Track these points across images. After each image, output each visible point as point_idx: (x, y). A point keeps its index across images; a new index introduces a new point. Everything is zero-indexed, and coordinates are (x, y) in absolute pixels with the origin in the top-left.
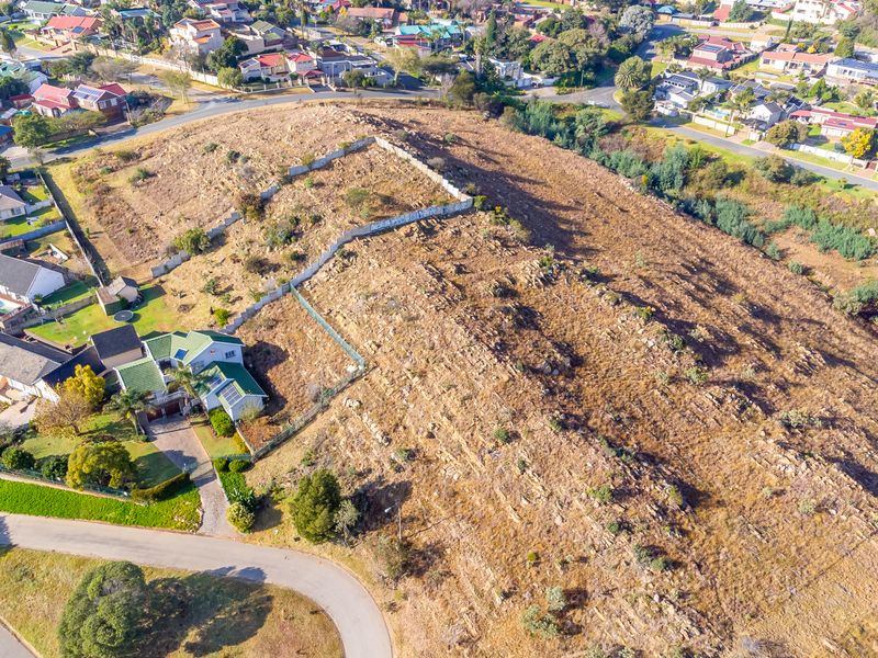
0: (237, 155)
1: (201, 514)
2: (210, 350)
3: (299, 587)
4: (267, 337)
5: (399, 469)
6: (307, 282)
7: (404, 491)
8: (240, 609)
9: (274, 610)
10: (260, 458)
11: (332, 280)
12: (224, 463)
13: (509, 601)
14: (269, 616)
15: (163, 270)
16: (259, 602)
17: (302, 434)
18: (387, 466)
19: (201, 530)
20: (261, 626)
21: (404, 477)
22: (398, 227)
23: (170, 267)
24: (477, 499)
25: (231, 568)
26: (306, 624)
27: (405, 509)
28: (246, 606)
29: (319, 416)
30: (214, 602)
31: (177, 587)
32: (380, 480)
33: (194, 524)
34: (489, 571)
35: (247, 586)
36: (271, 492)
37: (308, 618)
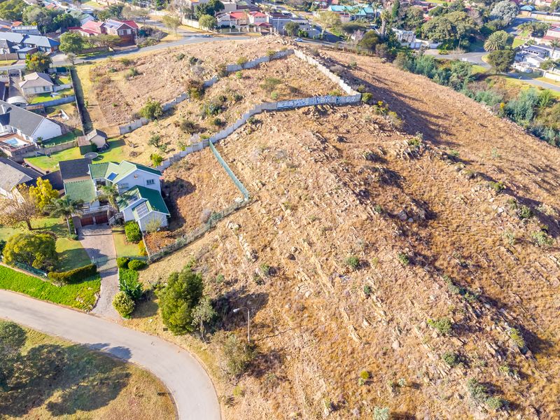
0: (196, 60)
1: (97, 298)
2: (134, 176)
3: (156, 370)
4: (184, 175)
5: (259, 283)
6: (223, 140)
7: (261, 301)
8: (101, 380)
9: (128, 386)
10: (154, 262)
11: (241, 139)
12: (125, 261)
13: (336, 414)
14: (124, 390)
15: (128, 129)
16: (118, 377)
17: (191, 247)
18: (251, 279)
19: (94, 311)
20: (113, 399)
21: (263, 289)
22: (299, 108)
23: (133, 128)
24: (322, 316)
25: (106, 345)
26: (152, 403)
27: (260, 317)
28: (107, 379)
29: (207, 234)
30: (83, 370)
31: (58, 353)
32: (243, 289)
33: (90, 306)
34: (322, 381)
35: (113, 362)
36: (155, 288)
37: (155, 398)
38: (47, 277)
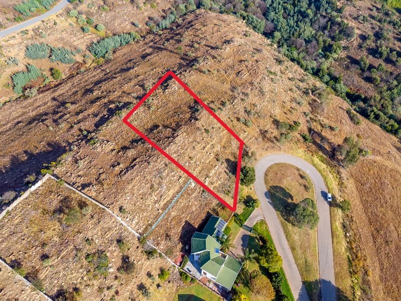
7: (228, 161)
14: (274, 185)
16: (272, 189)
20: (277, 186)
25: (269, 202)
27: (233, 159)
31: (282, 212)
32: (227, 168)
37: (269, 176)
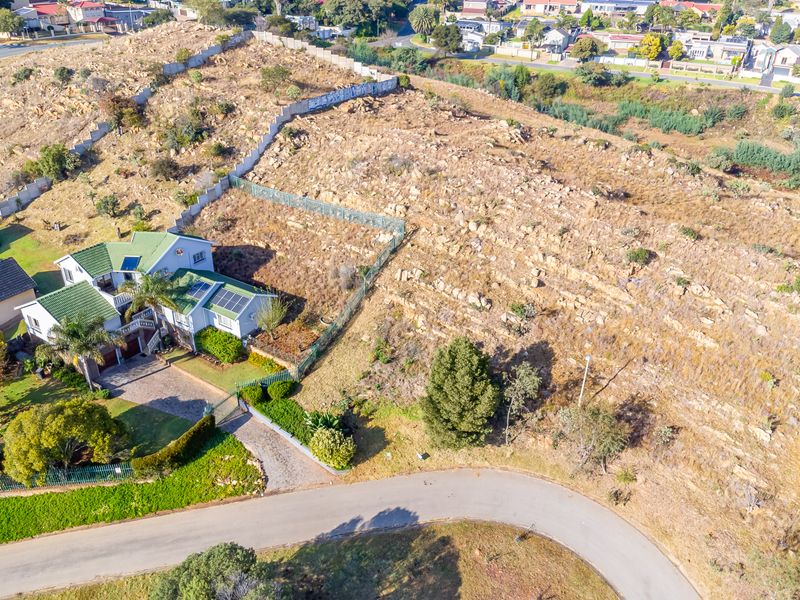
0: (70, 72)
1: (257, 465)
2: (176, 251)
3: (473, 513)
4: (228, 240)
5: (520, 332)
6: (251, 174)
7: (542, 354)
8: (410, 569)
9: (461, 553)
10: (307, 374)
11: (285, 165)
12: (260, 390)
13: (778, 432)
14: (461, 564)
15: (14, 206)
16: (433, 551)
17: (352, 330)
18: (503, 333)
19: (270, 487)
20: (459, 583)
21: (532, 338)
22: (337, 105)
23: (24, 202)
24: (646, 337)
25: (355, 522)
26: (522, 557)
27: (559, 375)
28: (417, 563)
29: (366, 303)
30: (363, 575)
31: (287, 574)
32: (501, 351)
34: (727, 407)
35: (399, 537)
36: (351, 408)
37: (519, 548)
38: (125, 473)
